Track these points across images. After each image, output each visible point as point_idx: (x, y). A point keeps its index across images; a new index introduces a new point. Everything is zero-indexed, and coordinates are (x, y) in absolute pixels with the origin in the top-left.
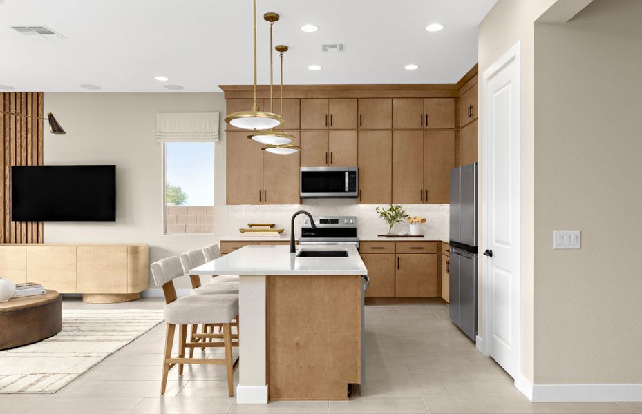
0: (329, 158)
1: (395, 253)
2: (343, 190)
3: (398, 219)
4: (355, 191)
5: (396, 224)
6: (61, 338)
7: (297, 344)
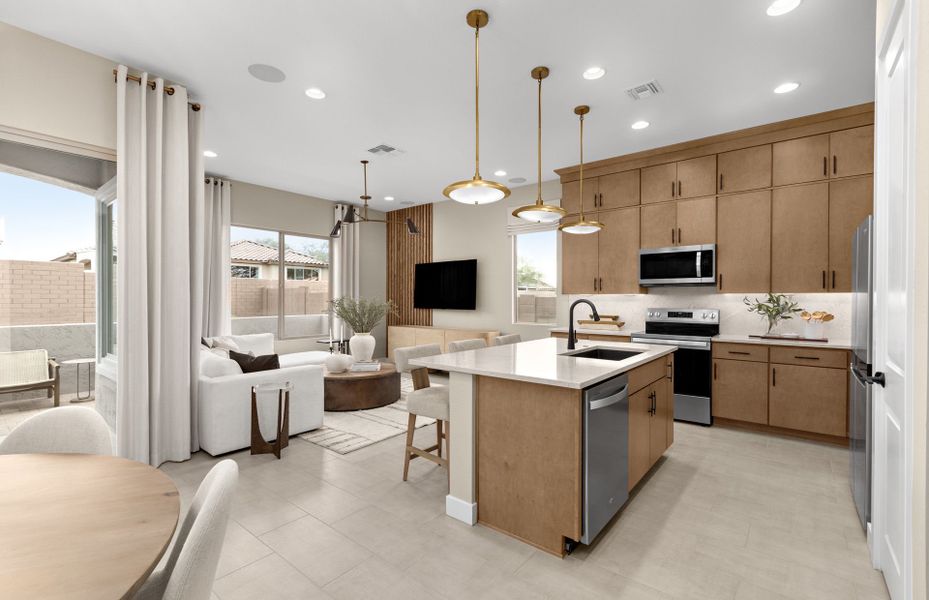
0: (676, 236)
1: (769, 363)
2: (695, 276)
3: (784, 314)
4: (711, 276)
5: (780, 322)
6: (401, 407)
7: (506, 464)
